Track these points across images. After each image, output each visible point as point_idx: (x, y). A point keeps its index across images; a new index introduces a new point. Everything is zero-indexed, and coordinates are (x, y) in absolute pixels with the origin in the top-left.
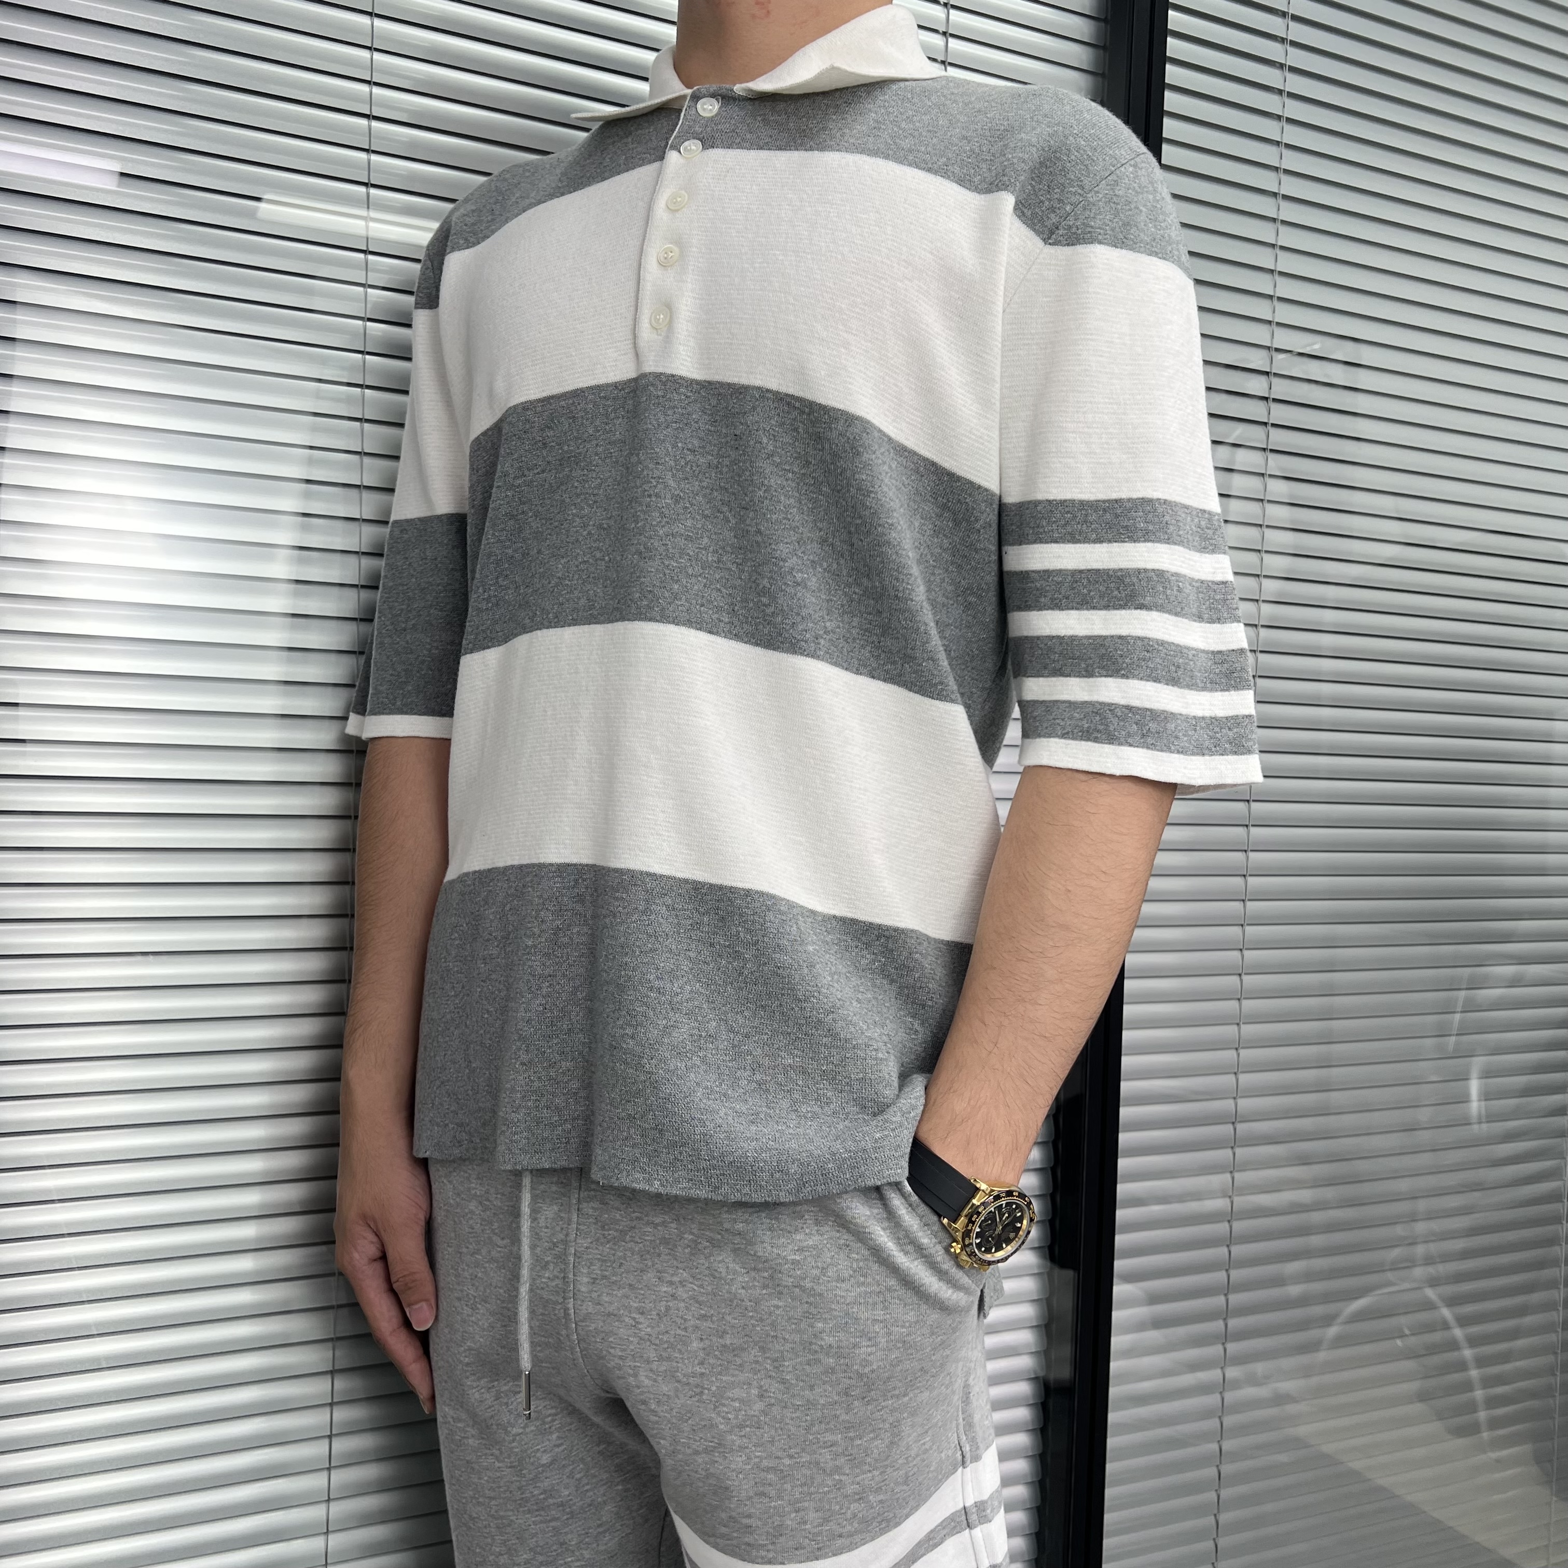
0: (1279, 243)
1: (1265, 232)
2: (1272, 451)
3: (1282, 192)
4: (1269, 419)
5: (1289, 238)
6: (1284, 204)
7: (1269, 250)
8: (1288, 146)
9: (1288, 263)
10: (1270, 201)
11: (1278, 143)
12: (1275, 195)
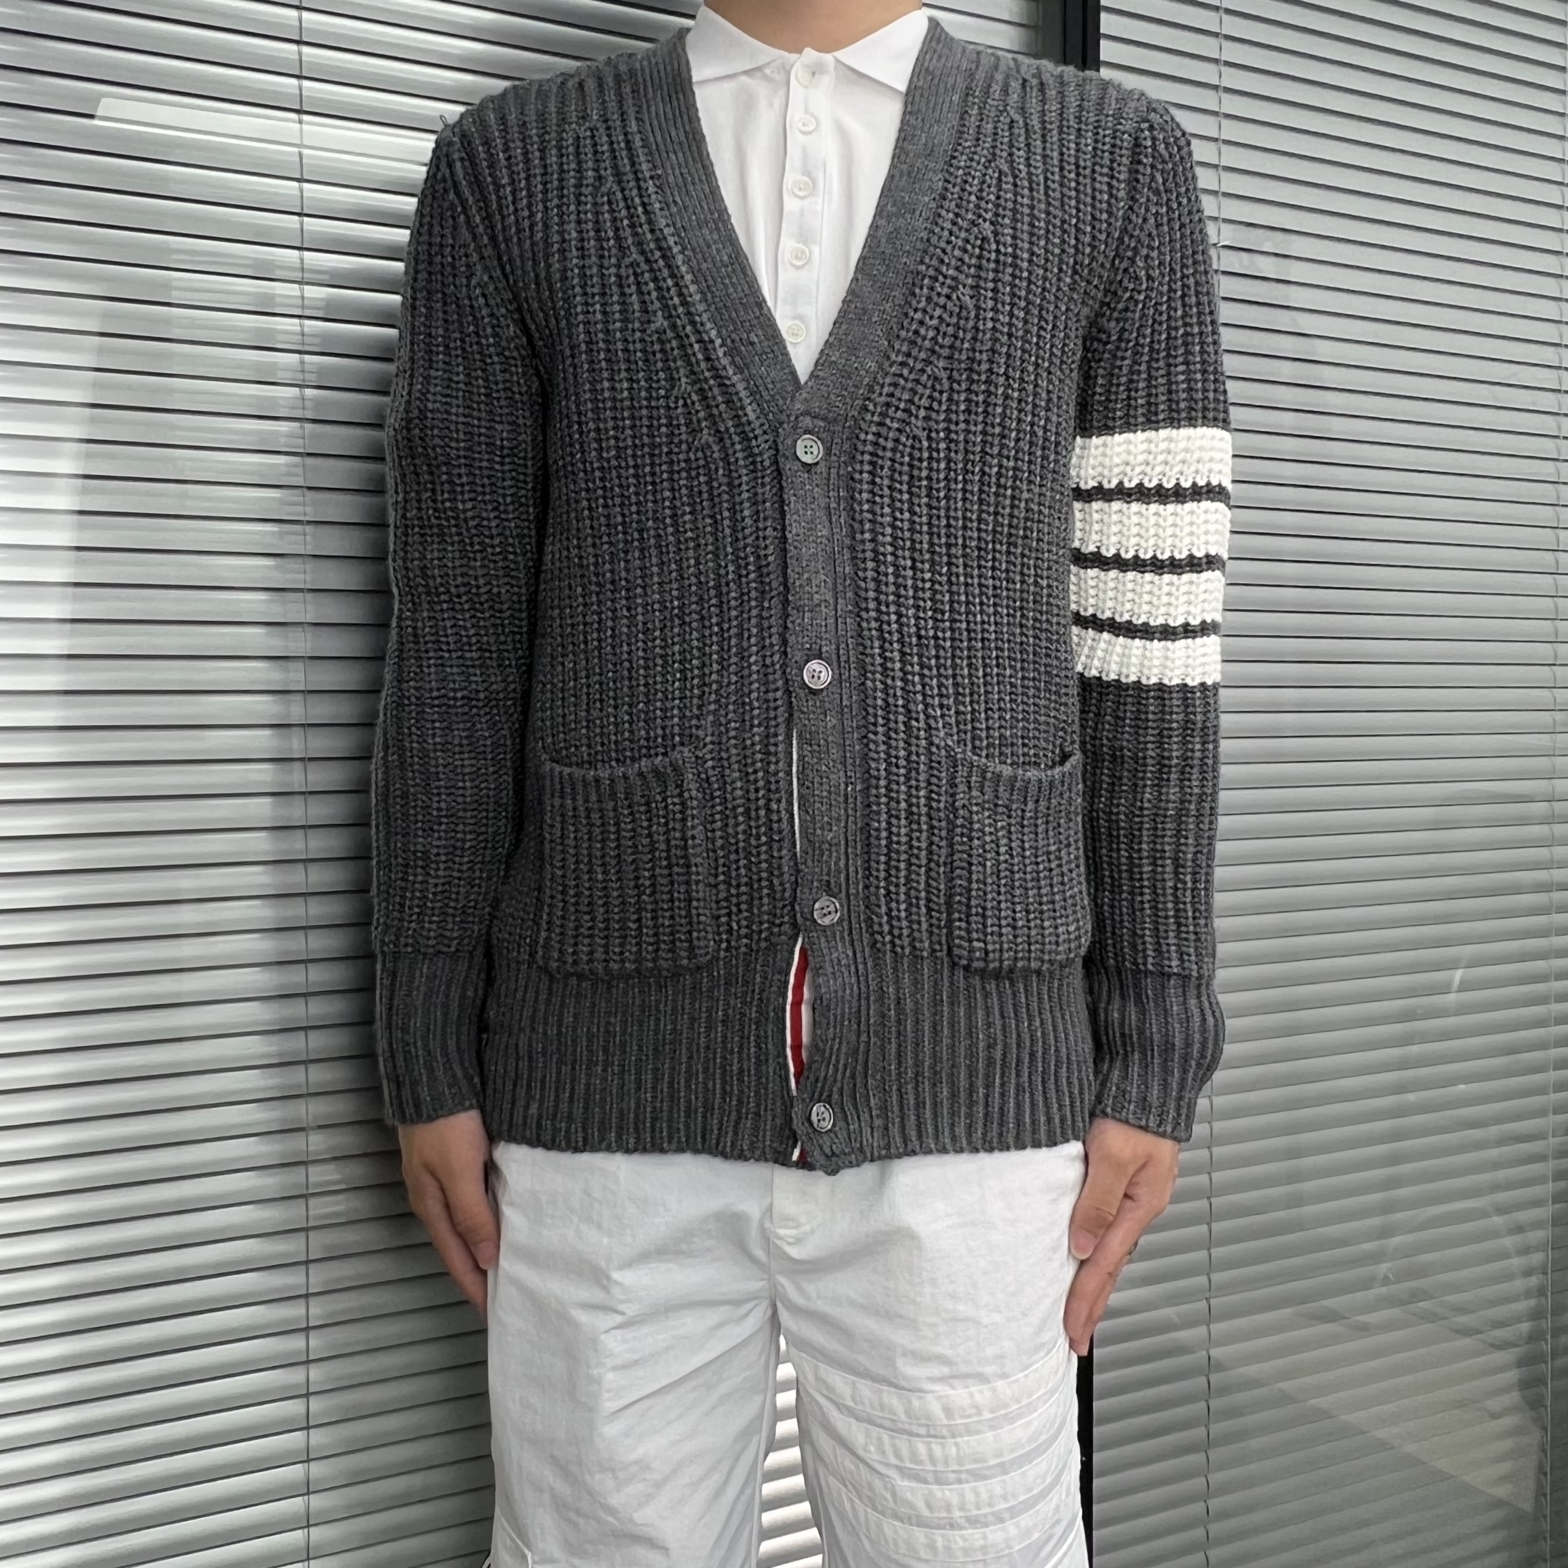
3: (1223, 85)
5: (1233, 131)
6: (1226, 97)
7: (1212, 144)
8: (1228, 38)
9: (1230, 157)
10: (1211, 93)
11: (1216, 35)
12: (1216, 88)
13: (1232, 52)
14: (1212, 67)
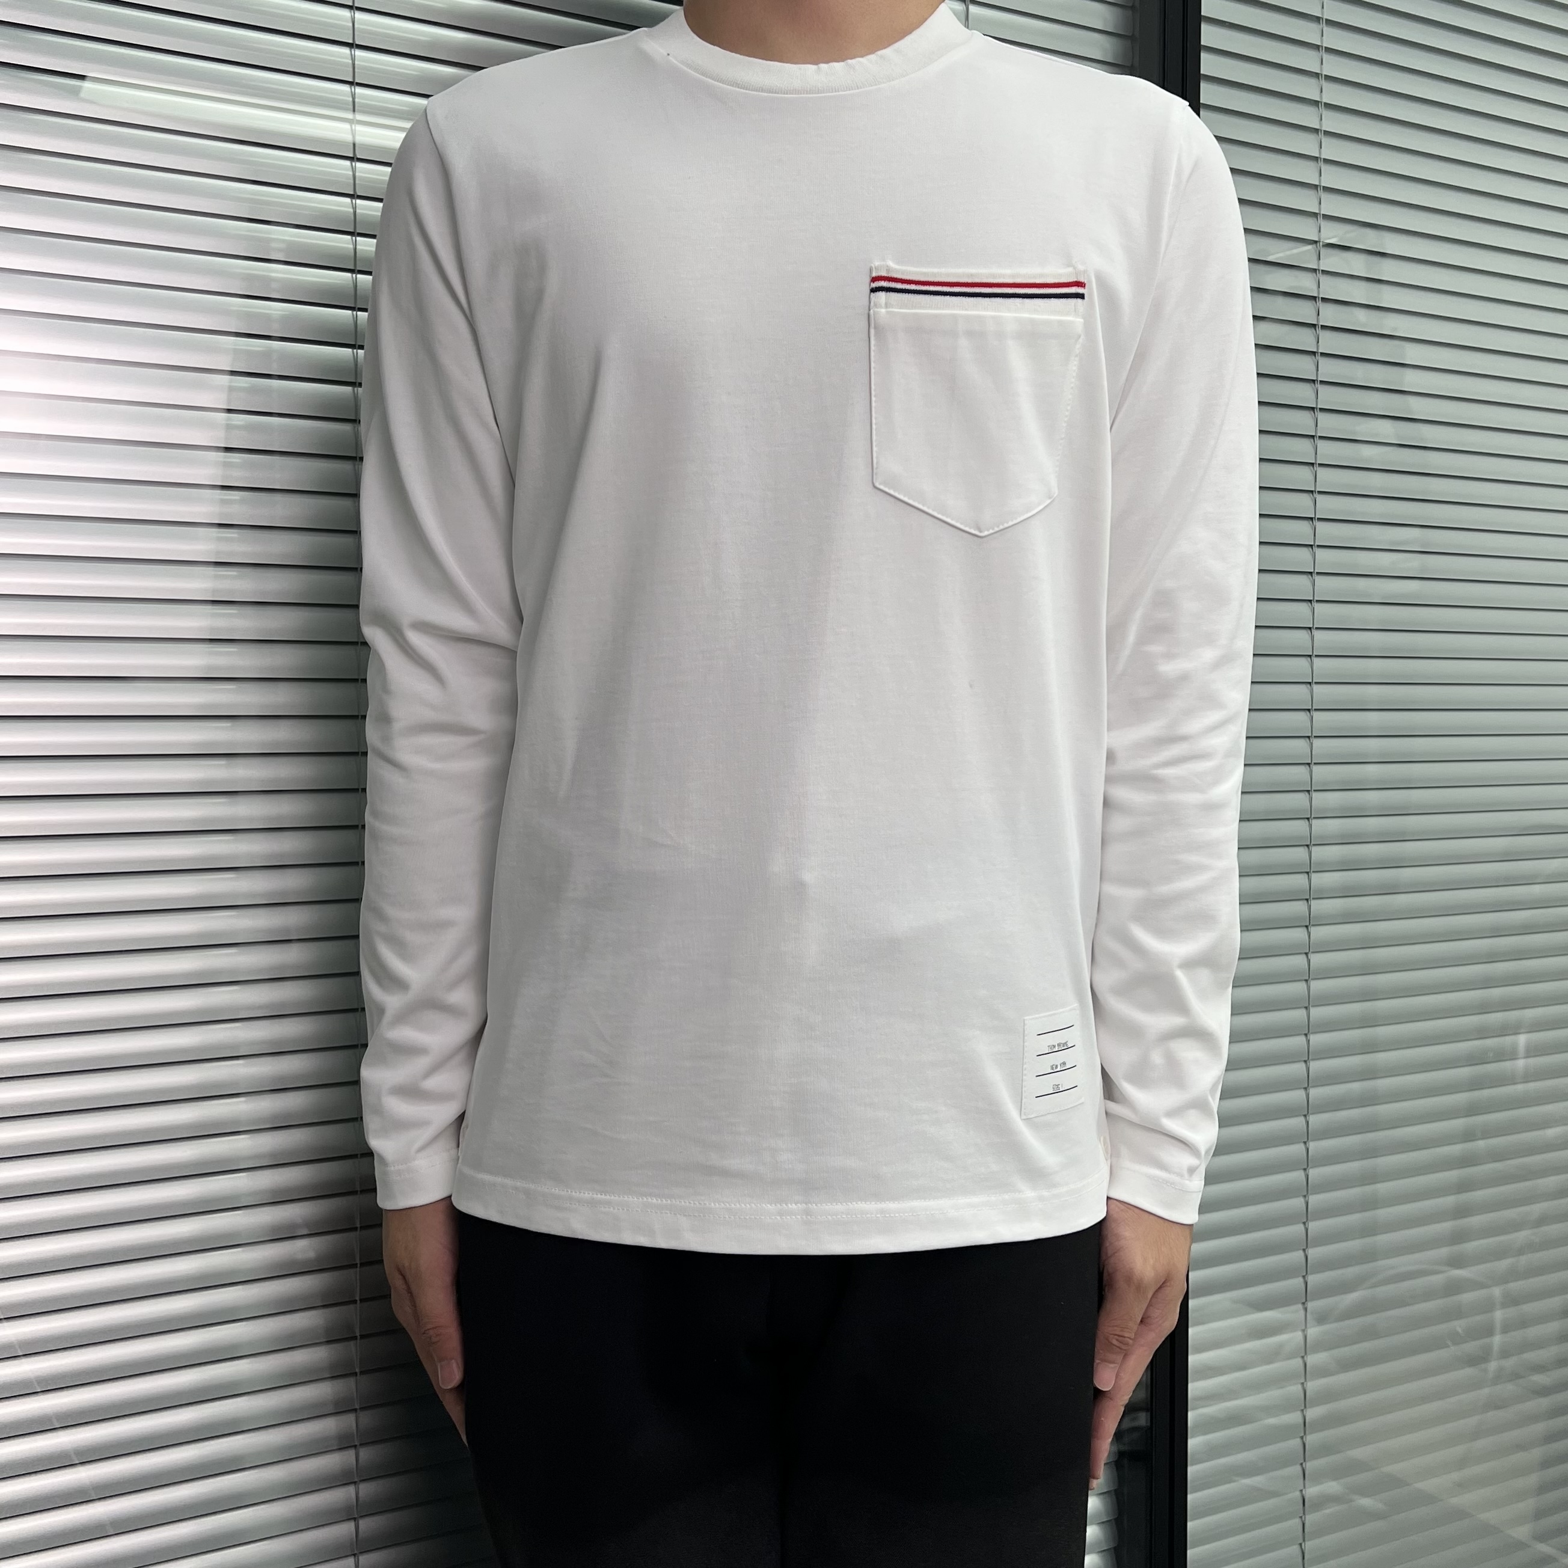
0: (1323, 157)
1: (1308, 144)
2: (1322, 382)
3: (1324, 100)
4: (1318, 349)
5: (1332, 150)
6: (1327, 114)
7: (1311, 164)
8: (1328, 50)
9: (1332, 178)
10: (1311, 110)
11: (1317, 47)
12: (1316, 103)
13: (1334, 67)
14: (1313, 81)
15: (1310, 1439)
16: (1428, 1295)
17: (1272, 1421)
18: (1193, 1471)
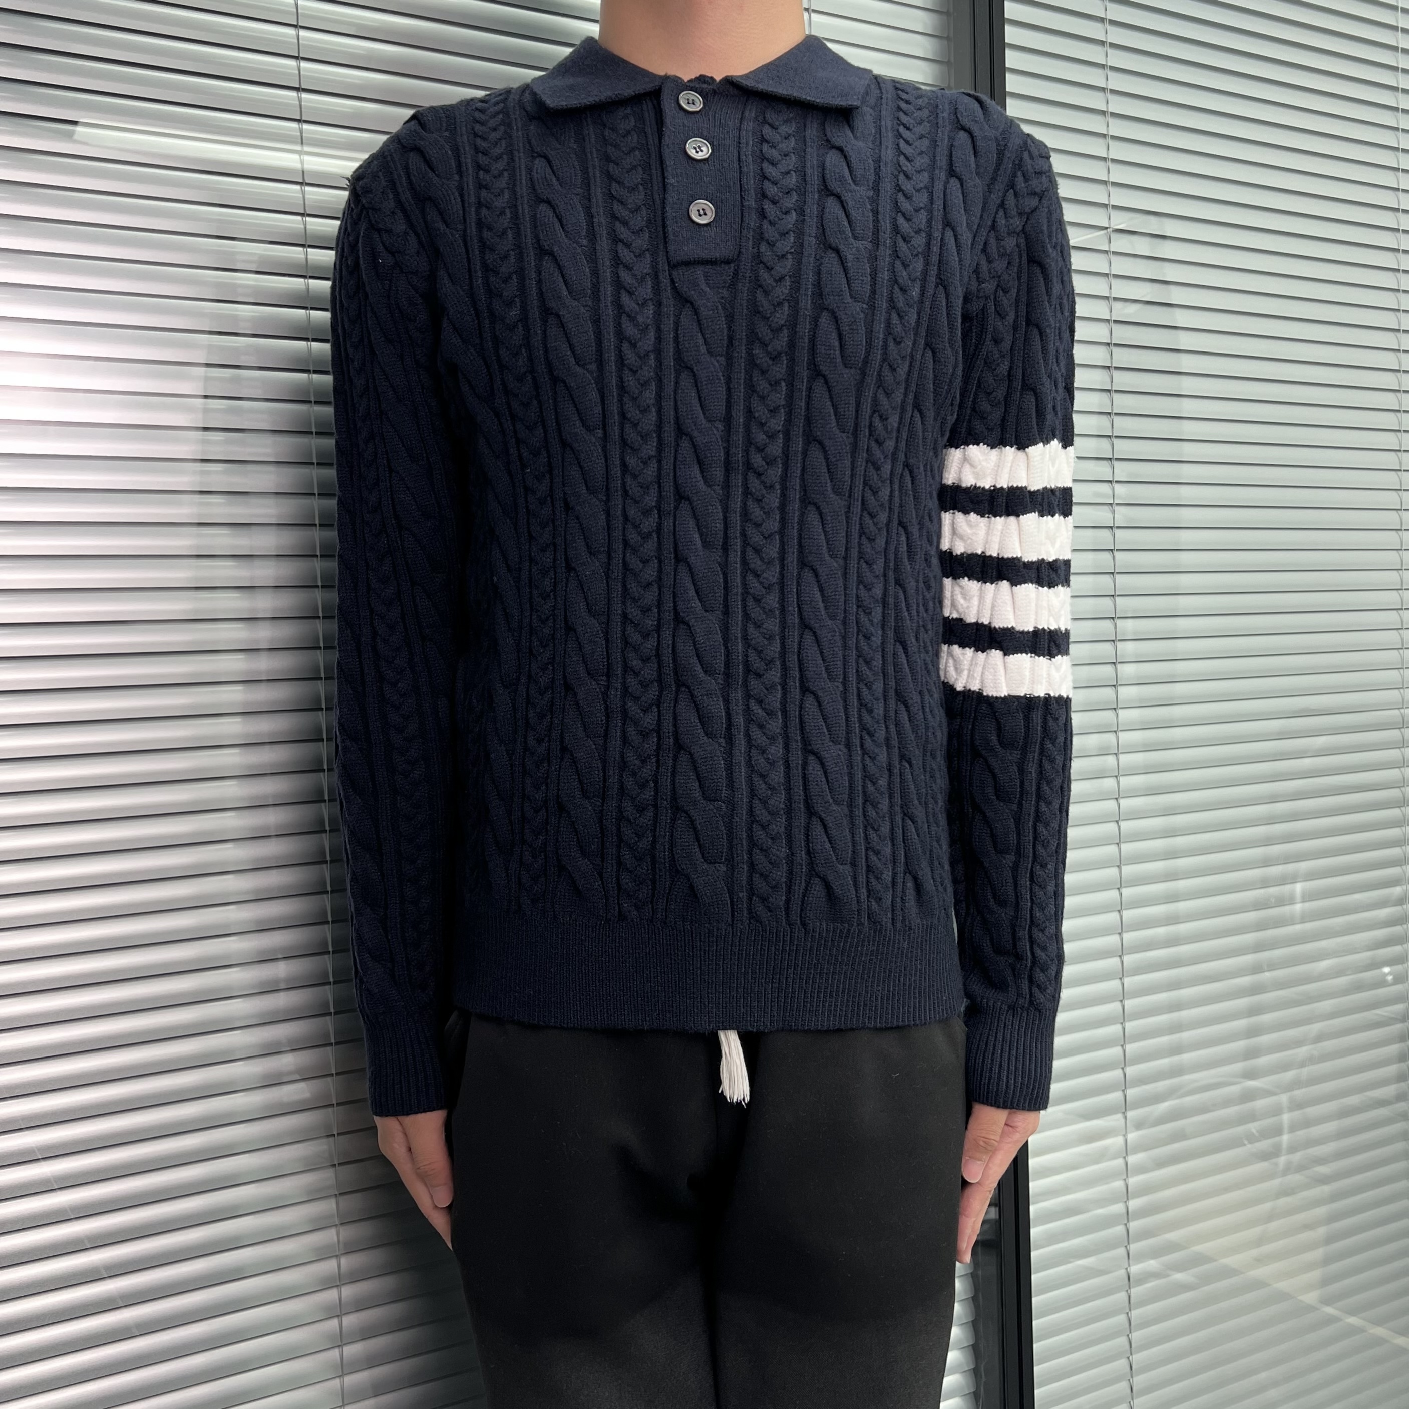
1: (1096, 147)
4: (1111, 316)
5: (1118, 151)
11: (1103, 66)
13: (1117, 82)
14: (1100, 94)
15: (1133, 1225)
16: (1227, 1102)
17: (1100, 1211)
18: (1035, 1255)
